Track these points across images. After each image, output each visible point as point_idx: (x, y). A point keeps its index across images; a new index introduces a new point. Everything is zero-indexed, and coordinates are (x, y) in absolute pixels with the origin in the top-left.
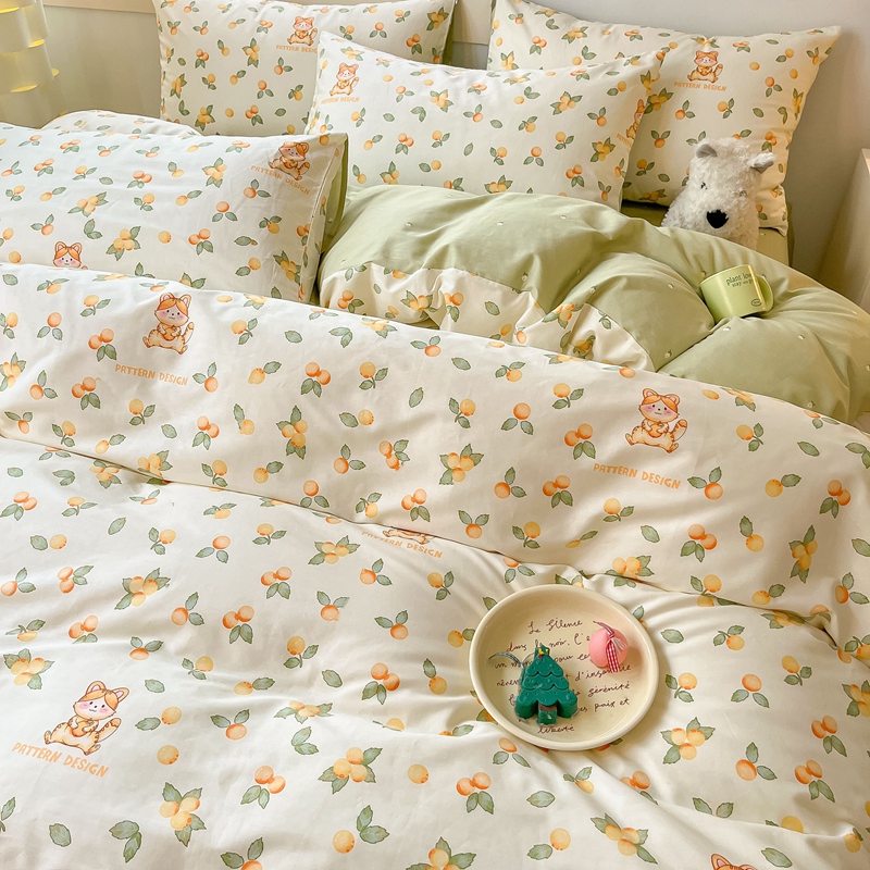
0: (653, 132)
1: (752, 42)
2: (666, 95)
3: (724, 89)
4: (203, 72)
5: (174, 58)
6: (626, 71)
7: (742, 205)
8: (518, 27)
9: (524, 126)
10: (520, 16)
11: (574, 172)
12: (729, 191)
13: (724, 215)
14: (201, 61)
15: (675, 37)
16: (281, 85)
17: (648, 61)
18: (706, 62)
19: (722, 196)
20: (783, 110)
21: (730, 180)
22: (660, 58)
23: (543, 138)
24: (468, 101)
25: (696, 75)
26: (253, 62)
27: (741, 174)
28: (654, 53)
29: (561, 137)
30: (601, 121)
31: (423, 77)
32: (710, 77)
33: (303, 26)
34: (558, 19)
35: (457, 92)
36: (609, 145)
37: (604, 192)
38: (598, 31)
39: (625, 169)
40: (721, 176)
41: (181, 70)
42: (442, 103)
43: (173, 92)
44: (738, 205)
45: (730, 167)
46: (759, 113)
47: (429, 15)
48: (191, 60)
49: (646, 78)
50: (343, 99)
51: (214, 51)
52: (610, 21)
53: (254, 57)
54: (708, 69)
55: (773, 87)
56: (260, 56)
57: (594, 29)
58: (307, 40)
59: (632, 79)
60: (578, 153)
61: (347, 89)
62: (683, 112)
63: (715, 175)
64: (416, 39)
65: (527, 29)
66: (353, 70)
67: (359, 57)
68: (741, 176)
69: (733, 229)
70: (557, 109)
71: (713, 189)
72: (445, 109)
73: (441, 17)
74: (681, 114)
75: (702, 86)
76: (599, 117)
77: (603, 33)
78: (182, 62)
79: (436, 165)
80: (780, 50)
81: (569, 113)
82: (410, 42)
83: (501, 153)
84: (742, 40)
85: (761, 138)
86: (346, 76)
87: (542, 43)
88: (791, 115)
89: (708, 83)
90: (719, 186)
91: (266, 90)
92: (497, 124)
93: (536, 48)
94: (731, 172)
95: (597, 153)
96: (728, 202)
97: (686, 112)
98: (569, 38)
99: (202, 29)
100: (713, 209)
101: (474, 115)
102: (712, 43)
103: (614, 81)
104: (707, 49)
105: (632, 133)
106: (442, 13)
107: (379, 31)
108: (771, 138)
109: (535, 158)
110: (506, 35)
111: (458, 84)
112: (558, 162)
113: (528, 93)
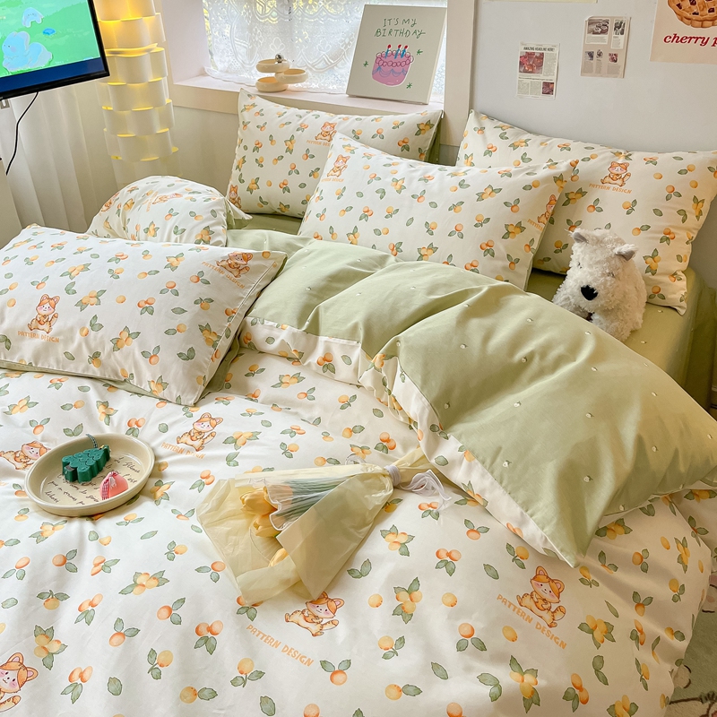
0: (568, 221)
1: (660, 158)
2: (582, 193)
3: (629, 192)
4: (257, 155)
5: (242, 145)
6: (542, 173)
7: (609, 284)
8: (479, 136)
9: (453, 208)
10: (482, 129)
11: (487, 245)
12: (597, 271)
13: (593, 290)
14: (256, 149)
15: (598, 149)
16: (305, 167)
17: (563, 167)
18: (618, 170)
19: (591, 274)
20: (682, 213)
21: (599, 262)
22: (573, 165)
23: (466, 218)
24: (417, 187)
25: (608, 179)
26: (289, 150)
27: (607, 258)
28: (569, 161)
29: (480, 218)
30: (515, 208)
31: (392, 168)
32: (619, 182)
33: (328, 128)
34: (509, 132)
35: (411, 180)
36: (520, 227)
37: (512, 263)
38: (538, 142)
39: (535, 246)
40: (591, 259)
41: (245, 153)
42: (398, 187)
43: (238, 167)
44: (605, 284)
45: (598, 252)
46: (658, 213)
47: (418, 125)
48: (251, 146)
49: (558, 179)
50: (334, 180)
51: (266, 142)
52: (550, 136)
53: (291, 148)
54: (618, 176)
55: (672, 193)
56: (295, 147)
57: (535, 140)
58: (328, 138)
59: (546, 180)
60: (493, 232)
61: (337, 173)
62: (594, 207)
63: (587, 257)
64: (406, 141)
65: (485, 139)
66: (345, 159)
67: (353, 152)
68: (608, 260)
69: (603, 302)
70: (481, 197)
71: (585, 269)
72: (399, 191)
73: (428, 127)
74: (591, 209)
75: (611, 188)
76: (513, 206)
77: (541, 144)
78: (246, 148)
79: (385, 231)
80: (683, 165)
81: (488, 201)
82: (401, 143)
83: (433, 226)
84: (653, 155)
85: (659, 232)
86: (340, 164)
87: (494, 149)
88: (691, 218)
89: (617, 186)
90: (590, 266)
91: (294, 170)
92: (434, 205)
93: (489, 152)
94: (600, 256)
95: (509, 233)
96: (596, 280)
97: (596, 207)
98: (514, 146)
99: (261, 128)
100: (584, 284)
101: (418, 197)
102: (627, 157)
103: (530, 179)
104: (621, 161)
105: (543, 219)
106: (429, 124)
107: (380, 134)
108: (669, 233)
109: (458, 232)
110: (471, 143)
111: (414, 174)
112: (475, 237)
113: (461, 184)
